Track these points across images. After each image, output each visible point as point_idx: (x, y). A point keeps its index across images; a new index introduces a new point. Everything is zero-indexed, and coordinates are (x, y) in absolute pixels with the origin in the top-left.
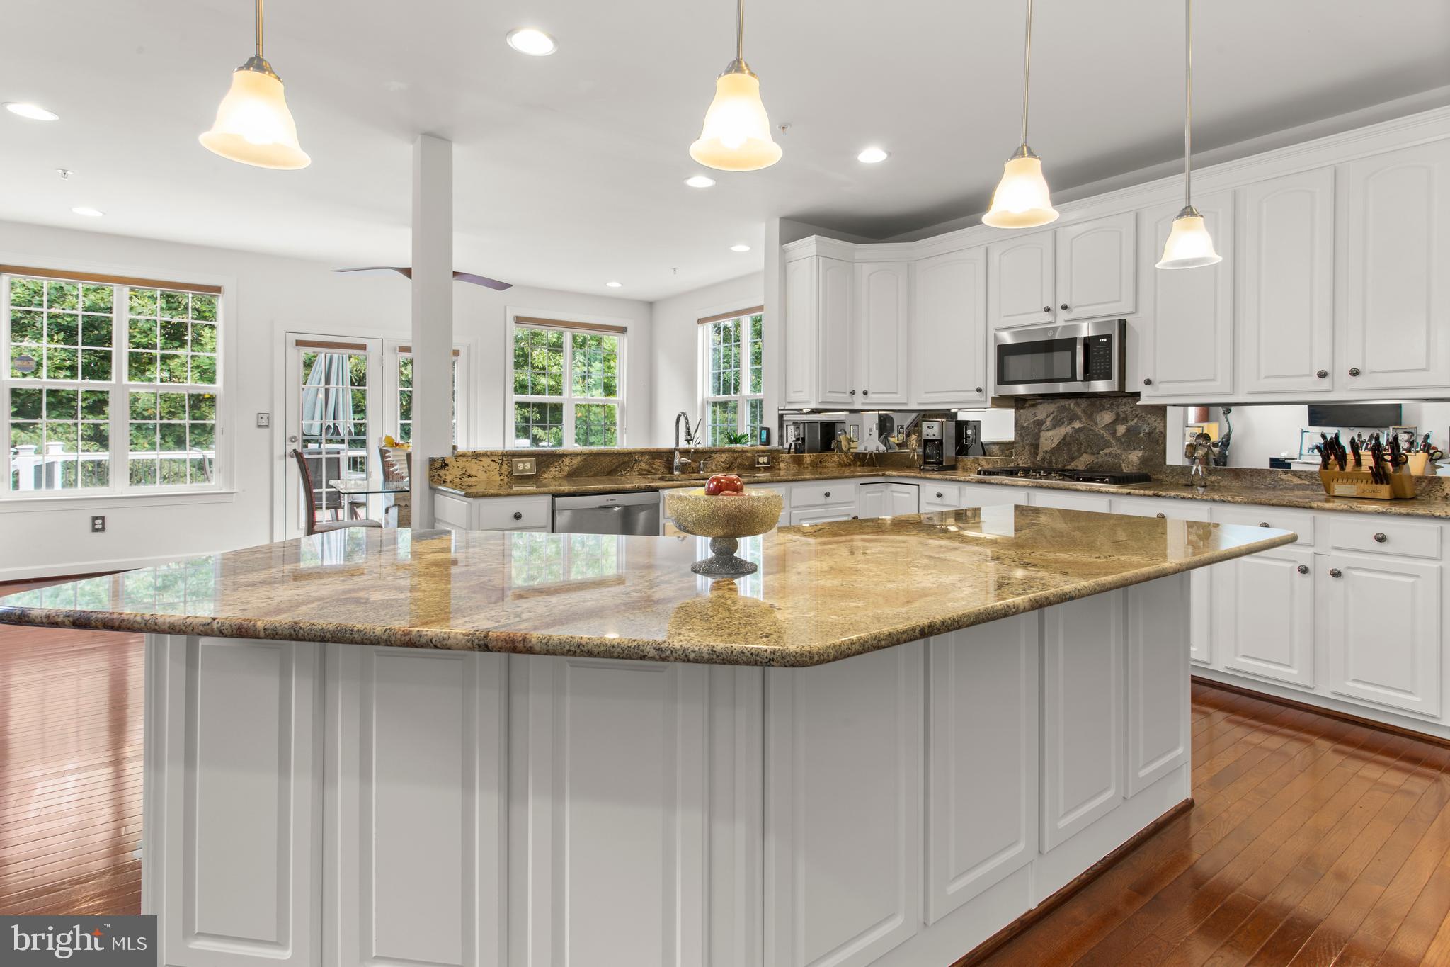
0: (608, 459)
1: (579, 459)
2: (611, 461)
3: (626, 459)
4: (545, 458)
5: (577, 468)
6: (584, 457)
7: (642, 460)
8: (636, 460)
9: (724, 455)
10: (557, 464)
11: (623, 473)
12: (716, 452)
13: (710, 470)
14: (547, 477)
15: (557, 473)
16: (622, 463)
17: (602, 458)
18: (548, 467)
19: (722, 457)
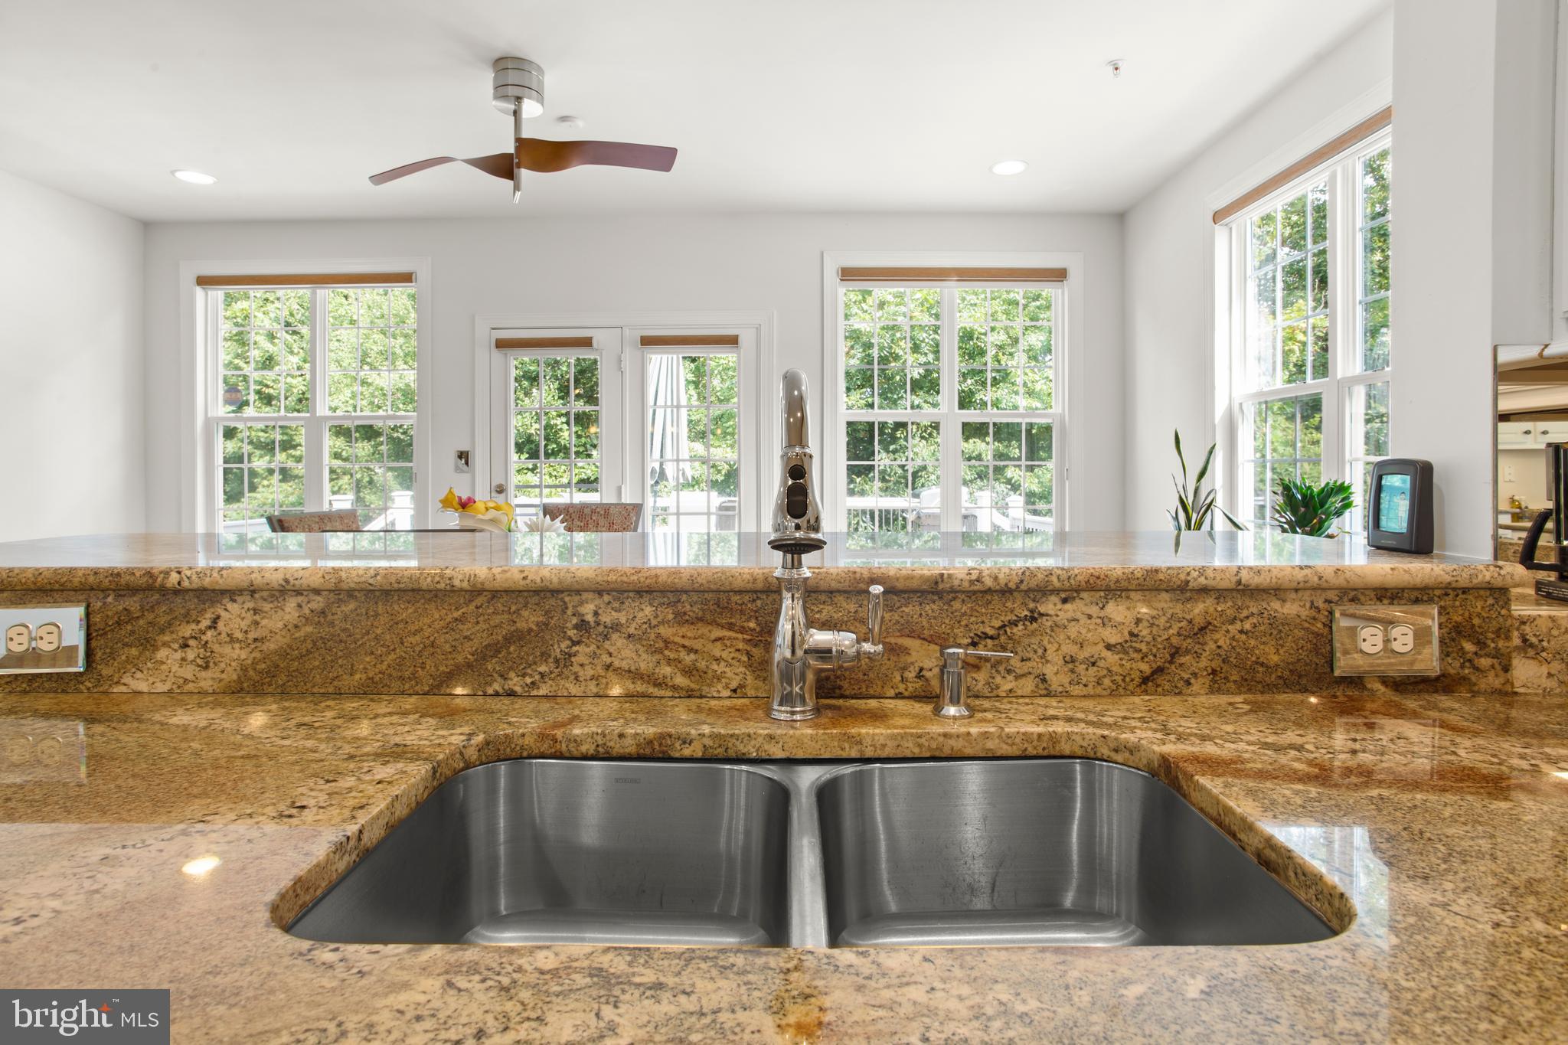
0: (436, 616)
1: (290, 609)
2: (449, 628)
3: (530, 619)
4: (133, 603)
5: (283, 653)
6: (318, 603)
7: (616, 627)
8: (582, 625)
9: (1117, 611)
10: (187, 630)
11: (515, 683)
12: (1071, 590)
13: (1028, 685)
14: (143, 687)
15: (188, 672)
16: (509, 640)
17: (404, 611)
18: (148, 644)
19: (1105, 622)
